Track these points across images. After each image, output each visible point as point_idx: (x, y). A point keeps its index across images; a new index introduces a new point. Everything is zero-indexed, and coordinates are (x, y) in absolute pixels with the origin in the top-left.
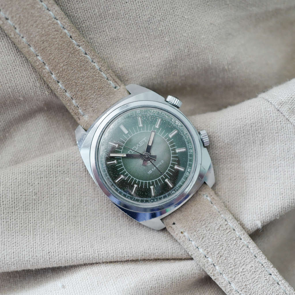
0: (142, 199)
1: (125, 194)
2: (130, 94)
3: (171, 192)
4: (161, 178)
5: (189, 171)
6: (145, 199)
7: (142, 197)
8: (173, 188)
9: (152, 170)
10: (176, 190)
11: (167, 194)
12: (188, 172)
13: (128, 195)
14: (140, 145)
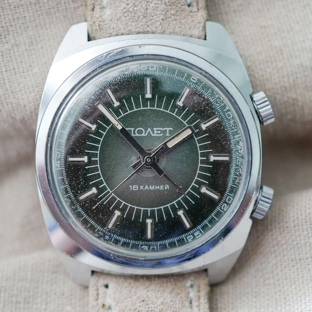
0: (89, 219)
1: (69, 189)
2: (205, 39)
3: (141, 246)
4: (144, 210)
5: (196, 234)
6: (93, 222)
7: (90, 216)
8: (150, 240)
9: (139, 188)
10: (151, 248)
11: (132, 242)
12: (193, 234)
13: (71, 194)
14: (154, 134)
